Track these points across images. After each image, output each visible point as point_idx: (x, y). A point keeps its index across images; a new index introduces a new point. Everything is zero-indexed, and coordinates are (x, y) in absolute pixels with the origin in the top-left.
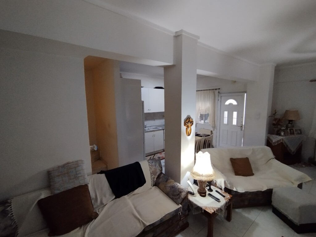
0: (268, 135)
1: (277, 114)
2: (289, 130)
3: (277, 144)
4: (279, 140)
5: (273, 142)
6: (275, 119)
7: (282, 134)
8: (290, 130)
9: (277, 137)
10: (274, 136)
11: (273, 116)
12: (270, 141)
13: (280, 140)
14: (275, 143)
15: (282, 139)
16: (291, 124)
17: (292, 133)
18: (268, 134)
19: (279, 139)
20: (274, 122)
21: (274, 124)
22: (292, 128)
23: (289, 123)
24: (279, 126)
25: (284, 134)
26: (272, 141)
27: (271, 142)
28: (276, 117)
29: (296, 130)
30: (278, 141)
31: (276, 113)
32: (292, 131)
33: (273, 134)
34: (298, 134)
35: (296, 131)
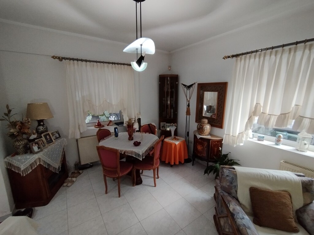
0: (6, 160)
1: (12, 113)
2: (43, 139)
3: (31, 171)
4: (32, 163)
5: (22, 169)
6: (14, 124)
7: (35, 148)
8: (45, 136)
9: (27, 159)
10: (19, 157)
11: (6, 117)
12: (13, 169)
13: (35, 161)
14: (26, 169)
15: (39, 159)
16: (43, 125)
17: (50, 141)
18: (5, 157)
19: (33, 161)
20: (12, 130)
21: (12, 135)
22: (47, 133)
23: (39, 125)
24: (25, 136)
25: (39, 148)
26: (19, 168)
27: (17, 171)
28: (12, 119)
29: (53, 134)
30: (31, 165)
31: (10, 111)
32: (48, 137)
33: (17, 154)
34: (57, 138)
35: (53, 136)
